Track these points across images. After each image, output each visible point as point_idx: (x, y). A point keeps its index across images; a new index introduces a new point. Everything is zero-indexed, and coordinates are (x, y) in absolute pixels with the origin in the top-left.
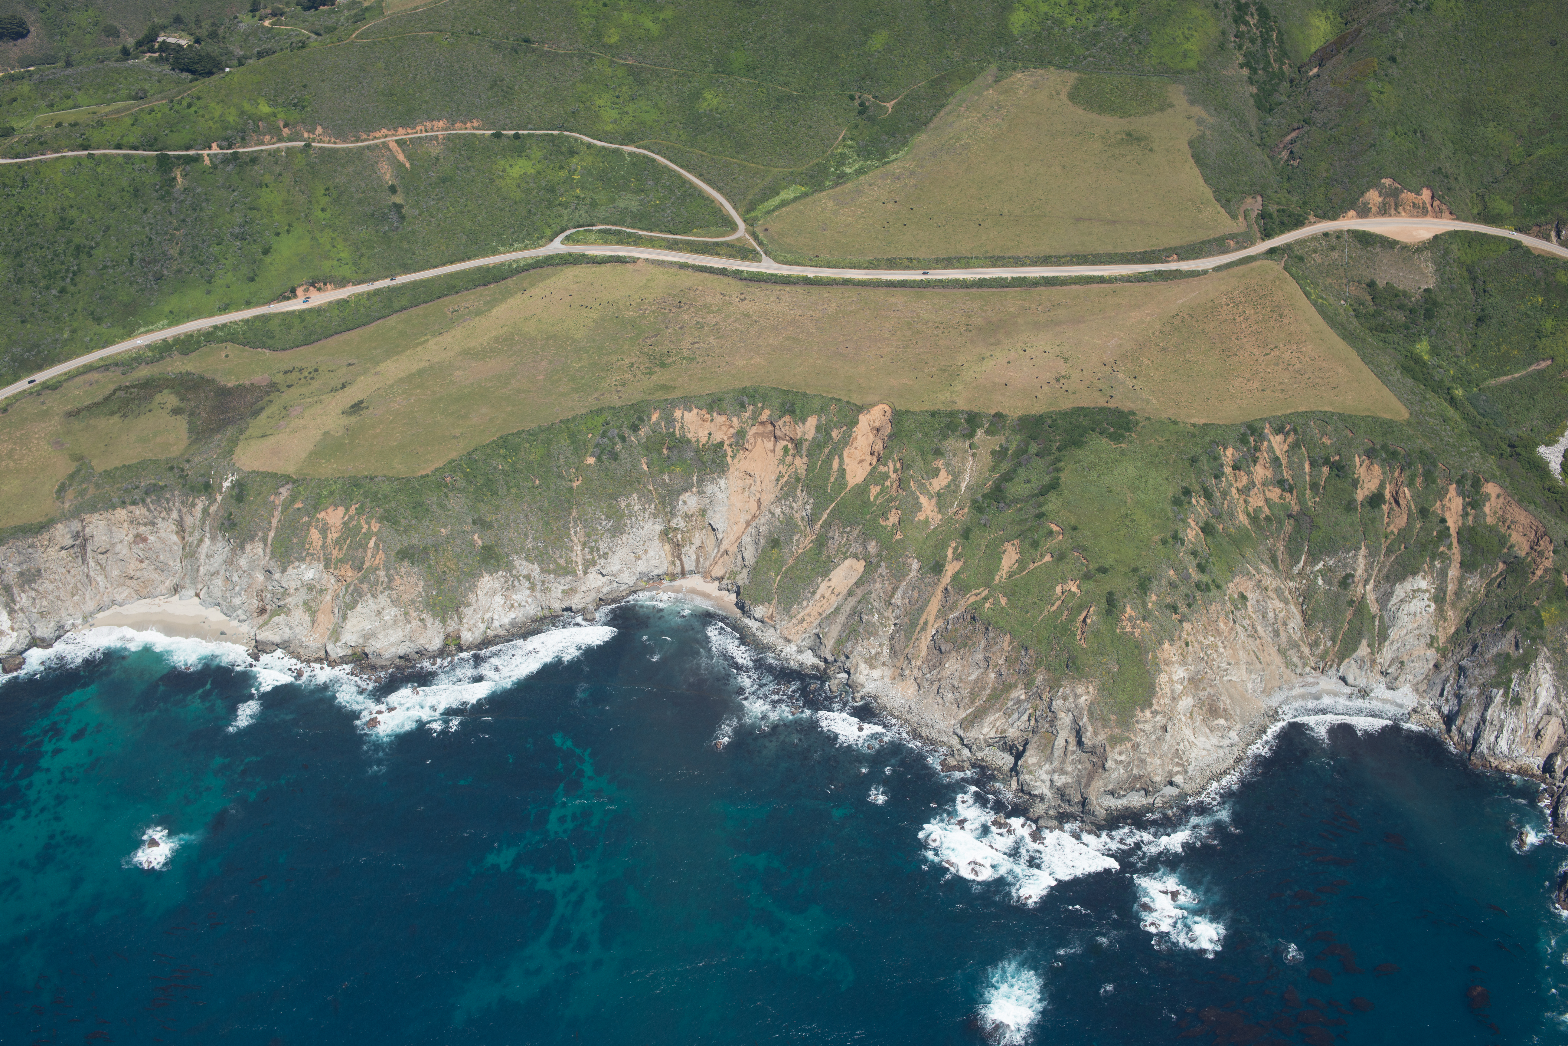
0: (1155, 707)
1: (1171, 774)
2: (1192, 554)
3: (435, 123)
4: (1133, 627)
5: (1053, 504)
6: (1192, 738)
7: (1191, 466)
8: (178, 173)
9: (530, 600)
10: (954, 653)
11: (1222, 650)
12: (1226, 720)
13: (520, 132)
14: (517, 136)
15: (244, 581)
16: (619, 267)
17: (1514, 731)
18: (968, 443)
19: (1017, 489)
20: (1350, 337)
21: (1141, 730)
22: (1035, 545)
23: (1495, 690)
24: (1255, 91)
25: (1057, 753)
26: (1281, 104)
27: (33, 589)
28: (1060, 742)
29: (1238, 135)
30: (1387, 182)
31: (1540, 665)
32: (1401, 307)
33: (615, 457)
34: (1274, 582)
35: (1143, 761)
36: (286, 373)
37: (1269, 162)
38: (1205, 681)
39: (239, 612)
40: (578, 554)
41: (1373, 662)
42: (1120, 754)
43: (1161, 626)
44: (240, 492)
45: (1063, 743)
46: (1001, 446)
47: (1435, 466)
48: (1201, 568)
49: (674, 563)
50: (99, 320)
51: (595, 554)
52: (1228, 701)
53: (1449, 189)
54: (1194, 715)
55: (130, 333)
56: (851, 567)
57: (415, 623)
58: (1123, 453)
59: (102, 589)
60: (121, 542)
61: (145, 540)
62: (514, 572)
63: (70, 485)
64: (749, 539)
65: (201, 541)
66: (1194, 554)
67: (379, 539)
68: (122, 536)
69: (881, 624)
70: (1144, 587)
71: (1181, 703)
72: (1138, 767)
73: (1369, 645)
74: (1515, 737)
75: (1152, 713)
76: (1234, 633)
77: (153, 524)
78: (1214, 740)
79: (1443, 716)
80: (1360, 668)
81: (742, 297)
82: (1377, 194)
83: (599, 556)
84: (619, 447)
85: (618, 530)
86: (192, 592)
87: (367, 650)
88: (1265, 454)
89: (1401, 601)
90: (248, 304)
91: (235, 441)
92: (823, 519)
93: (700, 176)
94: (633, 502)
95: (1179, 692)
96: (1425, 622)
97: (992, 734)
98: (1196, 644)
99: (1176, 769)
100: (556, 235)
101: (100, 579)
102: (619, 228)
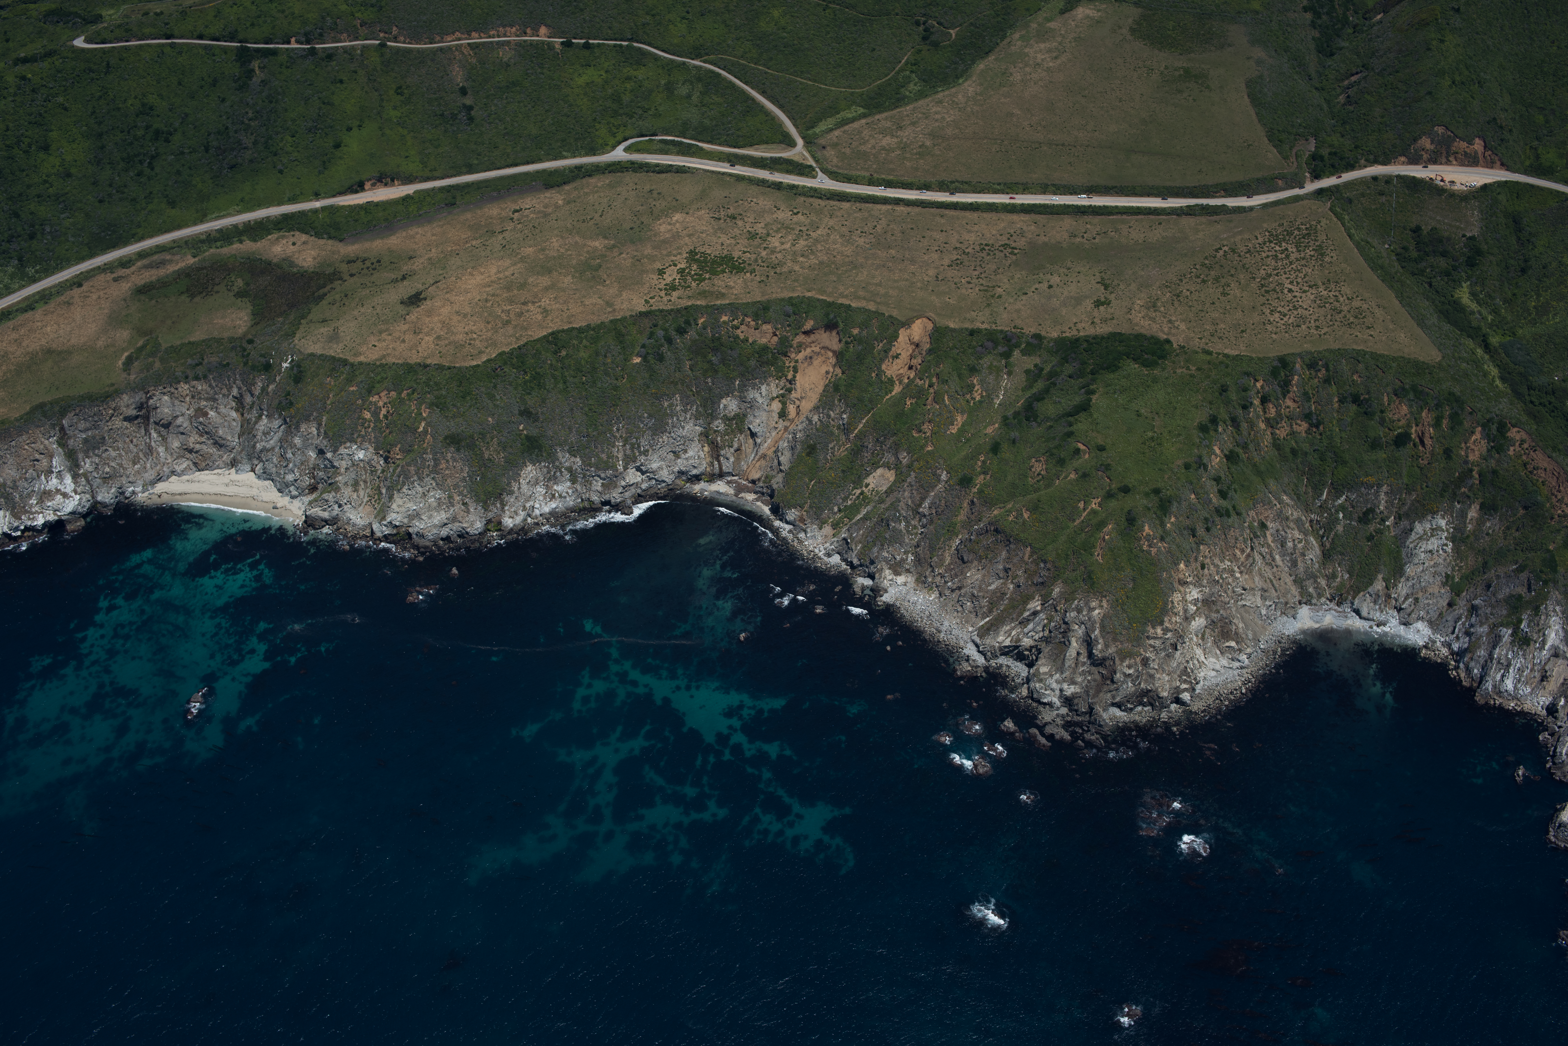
0: (1167, 624)
1: (1178, 690)
2: (1215, 480)
3: (508, 29)
4: (1150, 546)
5: (1082, 425)
6: (1202, 658)
7: (1221, 394)
8: (255, 64)
9: (570, 491)
10: (976, 563)
11: (1238, 575)
12: (1237, 643)
13: (591, 41)
14: (587, 46)
15: (299, 458)
16: (677, 177)
17: (1520, 670)
18: (1003, 362)
19: (1049, 408)
20: (1388, 278)
21: (1151, 645)
22: (1061, 462)
23: (1505, 630)
24: (1317, 35)
25: (1068, 664)
26: (1341, 49)
27: (97, 455)
28: (1072, 653)
29: (1296, 77)
30: (1440, 130)
31: (1551, 608)
32: (1444, 254)
33: (661, 358)
34: (1295, 514)
35: (1152, 676)
36: (349, 262)
37: (1325, 106)
38: (1219, 603)
39: (292, 488)
40: (619, 451)
41: (1389, 596)
42: (1129, 667)
43: (1178, 546)
44: (298, 375)
45: (1074, 654)
46: (1036, 366)
47: (1463, 409)
48: (1223, 494)
49: (712, 464)
50: (172, 204)
51: (636, 451)
52: (1241, 625)
53: (1502, 140)
54: (1206, 636)
55: (202, 220)
56: (883, 476)
57: (458, 507)
58: (1155, 380)
59: (162, 460)
60: (183, 415)
61: (206, 414)
62: (557, 463)
63: (137, 358)
64: (786, 444)
65: (260, 417)
66: (1217, 480)
67: (428, 424)
68: (184, 410)
69: (908, 531)
70: (1164, 506)
71: (1193, 623)
72: (1146, 681)
73: (1384, 579)
74: (1520, 676)
75: (1163, 630)
76: (1251, 560)
77: (215, 400)
78: (1224, 662)
79: (1452, 653)
80: (1375, 602)
81: (795, 211)
82: (1429, 141)
83: (640, 452)
84: (664, 349)
85: (659, 428)
86: (248, 467)
87: (411, 530)
88: (1295, 388)
89: (1420, 538)
90: (317, 196)
91: (296, 325)
92: (859, 428)
93: (763, 93)
94: (675, 402)
95: (1192, 612)
96: (1441, 561)
97: (1007, 643)
98: (1212, 567)
99: (1184, 686)
100: (619, 143)
101: (161, 450)
102: (679, 139)
